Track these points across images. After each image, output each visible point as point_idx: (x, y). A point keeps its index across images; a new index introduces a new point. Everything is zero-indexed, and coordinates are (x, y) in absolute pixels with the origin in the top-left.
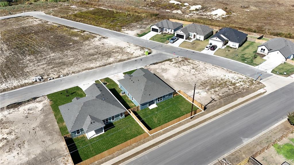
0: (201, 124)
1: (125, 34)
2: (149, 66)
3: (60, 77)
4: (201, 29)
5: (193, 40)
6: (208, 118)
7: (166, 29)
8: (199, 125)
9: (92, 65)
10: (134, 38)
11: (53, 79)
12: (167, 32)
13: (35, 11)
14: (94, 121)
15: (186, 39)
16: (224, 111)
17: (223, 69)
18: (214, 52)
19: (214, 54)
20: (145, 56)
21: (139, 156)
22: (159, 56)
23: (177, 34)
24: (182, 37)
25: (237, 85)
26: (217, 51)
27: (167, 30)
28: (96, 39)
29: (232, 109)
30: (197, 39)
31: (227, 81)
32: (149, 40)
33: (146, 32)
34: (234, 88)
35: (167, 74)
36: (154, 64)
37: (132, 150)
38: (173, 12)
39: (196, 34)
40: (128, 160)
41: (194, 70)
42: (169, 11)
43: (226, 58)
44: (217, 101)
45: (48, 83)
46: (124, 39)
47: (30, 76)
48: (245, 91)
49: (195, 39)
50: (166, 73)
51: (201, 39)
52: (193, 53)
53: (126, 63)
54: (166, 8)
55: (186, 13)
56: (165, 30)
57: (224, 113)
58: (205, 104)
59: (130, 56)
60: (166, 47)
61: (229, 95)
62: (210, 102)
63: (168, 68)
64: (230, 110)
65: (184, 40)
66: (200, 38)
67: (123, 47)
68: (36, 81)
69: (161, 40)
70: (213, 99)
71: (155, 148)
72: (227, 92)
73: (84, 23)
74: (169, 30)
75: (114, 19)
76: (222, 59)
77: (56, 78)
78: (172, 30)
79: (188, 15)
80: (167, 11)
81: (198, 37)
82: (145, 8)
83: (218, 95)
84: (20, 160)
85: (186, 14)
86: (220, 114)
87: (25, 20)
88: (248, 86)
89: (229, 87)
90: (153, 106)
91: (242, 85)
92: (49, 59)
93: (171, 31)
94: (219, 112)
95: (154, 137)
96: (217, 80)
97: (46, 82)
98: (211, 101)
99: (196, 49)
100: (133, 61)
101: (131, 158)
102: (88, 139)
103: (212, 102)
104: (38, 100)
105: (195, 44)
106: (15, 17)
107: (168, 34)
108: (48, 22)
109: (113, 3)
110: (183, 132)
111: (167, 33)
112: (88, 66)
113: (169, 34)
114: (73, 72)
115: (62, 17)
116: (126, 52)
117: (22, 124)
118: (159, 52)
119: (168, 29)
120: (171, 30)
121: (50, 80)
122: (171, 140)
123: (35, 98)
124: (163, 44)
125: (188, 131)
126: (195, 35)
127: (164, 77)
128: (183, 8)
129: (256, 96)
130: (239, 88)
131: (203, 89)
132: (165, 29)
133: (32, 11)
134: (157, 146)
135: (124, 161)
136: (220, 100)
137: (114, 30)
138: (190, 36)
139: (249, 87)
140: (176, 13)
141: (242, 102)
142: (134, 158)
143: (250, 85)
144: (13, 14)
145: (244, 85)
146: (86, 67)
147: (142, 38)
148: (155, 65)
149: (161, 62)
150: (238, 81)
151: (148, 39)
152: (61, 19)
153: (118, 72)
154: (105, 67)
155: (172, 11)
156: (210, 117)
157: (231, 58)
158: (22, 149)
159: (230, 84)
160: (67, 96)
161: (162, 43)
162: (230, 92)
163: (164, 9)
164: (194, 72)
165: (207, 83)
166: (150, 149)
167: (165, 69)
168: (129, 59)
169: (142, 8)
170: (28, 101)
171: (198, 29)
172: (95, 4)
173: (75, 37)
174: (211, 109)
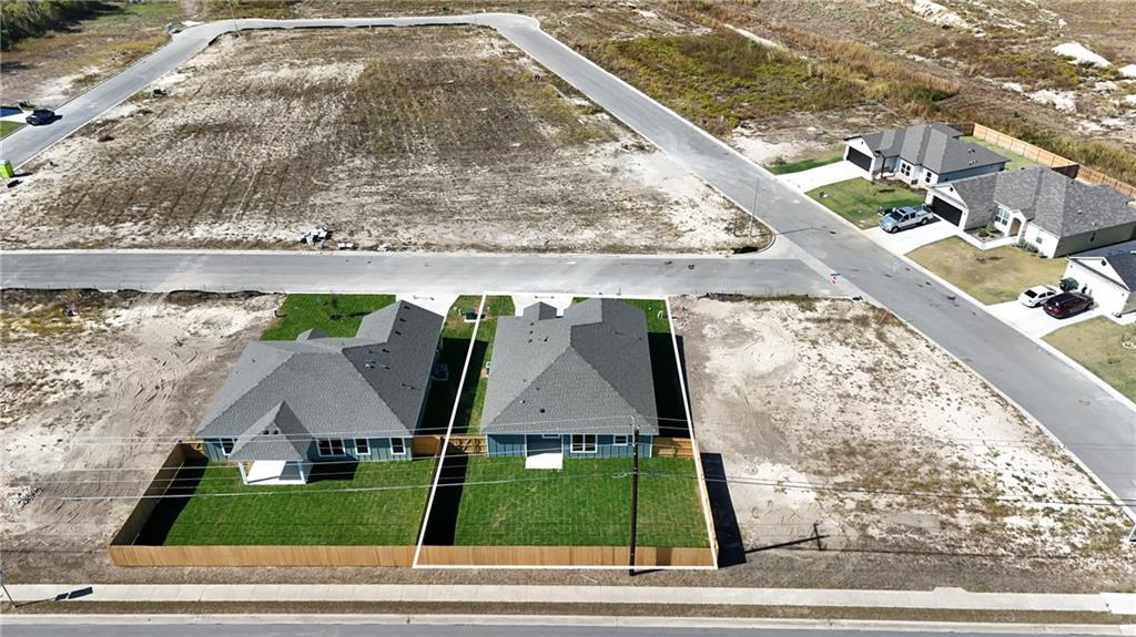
0: (652, 615)
1: (731, 150)
2: (699, 298)
3: (376, 250)
4: (1061, 203)
5: (1006, 241)
6: (702, 606)
7: (907, 164)
8: (639, 615)
9: (506, 239)
10: (750, 173)
11: (354, 248)
12: (908, 180)
13: (520, 12)
14: (278, 429)
15: (968, 230)
16: (807, 611)
17: (1022, 418)
18: (1054, 324)
19: (1048, 338)
20: (722, 257)
21: (317, 619)
22: (781, 271)
23: (935, 198)
24: (952, 215)
25: (1013, 521)
26: (1077, 325)
27: (909, 168)
28: (610, 147)
29: (859, 618)
30: (1023, 245)
31: (978, 484)
32: (806, 193)
33: (821, 161)
34: (982, 530)
35: (732, 354)
36: (723, 297)
37: (319, 586)
38: (1032, 96)
39: (1023, 219)
40: (273, 612)
41: (866, 378)
42: (1017, 87)
43: (1095, 373)
44: (826, 553)
45: (331, 256)
46: (708, 167)
47: (307, 222)
48: (1025, 564)
49: (1016, 240)
50: (731, 351)
51: (1041, 248)
52: (946, 304)
53: (624, 263)
54: (1011, 75)
55: (1095, 113)
56: (901, 167)
57: (802, 616)
58: (757, 543)
59: (666, 241)
60: (852, 241)
61: (917, 551)
62: (790, 543)
63: (765, 332)
64: (844, 621)
65: (959, 231)
66: (1039, 241)
67: (672, 201)
68: (304, 241)
69: (854, 204)
70: (819, 537)
71: (398, 619)
72: (920, 531)
73: (625, 80)
74: (921, 171)
75: (743, 82)
76: (1066, 371)
77: (364, 249)
78: (933, 174)
79: (1098, 121)
80: (1006, 85)
81: (1031, 233)
82: (918, 58)
83: (864, 527)
84: (46, 462)
85: (1088, 118)
86: (777, 617)
87: (467, 37)
88: (1067, 549)
89: (962, 513)
90: (550, 461)
91: (1035, 531)
92: (404, 180)
93: (928, 180)
94: (782, 603)
95: (427, 578)
96: (930, 459)
97: (326, 253)
98: (799, 542)
99: (976, 288)
100: (655, 263)
101: (288, 612)
102: (245, 483)
103: (798, 549)
104: (254, 301)
105: (997, 262)
106: (446, 25)
107: (908, 187)
108: (523, 55)
109: (803, 21)
110: (545, 614)
111: (909, 183)
112: (489, 238)
113: (913, 190)
114: (428, 246)
115: (577, 47)
116: (666, 220)
117: (149, 359)
118: (798, 253)
119: (913, 168)
120: (929, 175)
121: (342, 249)
122: (474, 619)
123: (250, 294)
124: (851, 225)
125: (571, 620)
126: (1017, 222)
127: (707, 364)
128: (1098, 88)
129: (1059, 612)
130: (1001, 541)
131: (820, 473)
132: (904, 166)
133: (510, 12)
134: (406, 616)
135: (259, 612)
136: (842, 555)
137: (705, 128)
138: (998, 219)
139: (1065, 557)
140: (1044, 101)
141: (942, 611)
142: (298, 615)
143: (1086, 547)
144: (452, 13)
145: (1047, 536)
146: (481, 237)
147: (784, 179)
148: (723, 300)
149: (758, 299)
150: (1040, 506)
151: (801, 192)
152: (571, 51)
153: (562, 289)
154: (541, 255)
155: (1032, 91)
156: (713, 606)
157: (1117, 382)
158: (81, 430)
159: (978, 503)
160: (333, 317)
161: (845, 221)
162: (938, 539)
163: (999, 75)
164: (860, 387)
165: (864, 454)
166: (375, 612)
167: (745, 333)
168: (648, 249)
169: (904, 57)
170: (229, 296)
171: (1048, 201)
172: (729, 15)
173: (549, 127)
174: (759, 574)
